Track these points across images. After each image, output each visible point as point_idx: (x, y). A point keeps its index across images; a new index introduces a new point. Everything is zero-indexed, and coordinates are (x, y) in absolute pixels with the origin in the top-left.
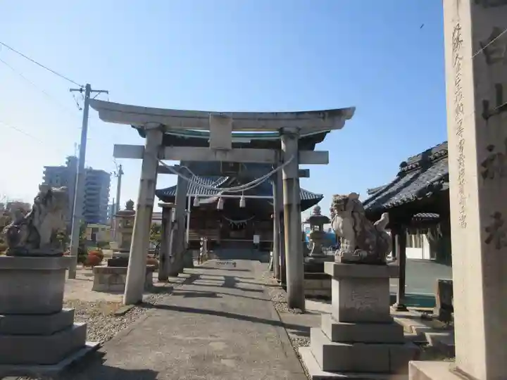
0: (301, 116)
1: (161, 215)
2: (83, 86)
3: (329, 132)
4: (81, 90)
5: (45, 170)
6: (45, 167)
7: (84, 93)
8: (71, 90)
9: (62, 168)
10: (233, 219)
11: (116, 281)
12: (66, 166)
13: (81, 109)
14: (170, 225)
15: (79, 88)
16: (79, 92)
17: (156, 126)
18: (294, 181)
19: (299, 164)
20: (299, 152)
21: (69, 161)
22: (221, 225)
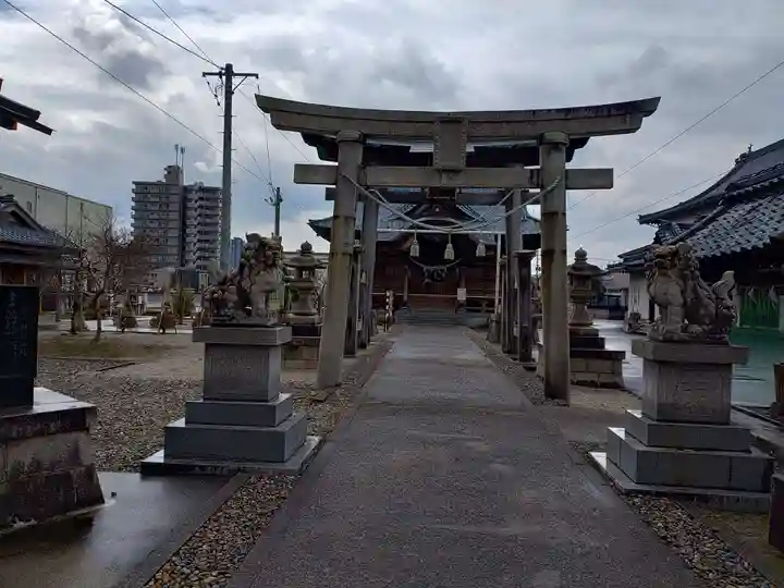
2: (222, 68)
4: (220, 74)
5: (134, 187)
6: (134, 183)
8: (204, 74)
9: (158, 184)
10: (426, 264)
12: (164, 181)
13: (220, 104)
15: (217, 71)
16: (217, 77)
17: (356, 134)
18: (560, 216)
19: (568, 188)
20: (567, 171)
21: (169, 173)
22: (409, 273)
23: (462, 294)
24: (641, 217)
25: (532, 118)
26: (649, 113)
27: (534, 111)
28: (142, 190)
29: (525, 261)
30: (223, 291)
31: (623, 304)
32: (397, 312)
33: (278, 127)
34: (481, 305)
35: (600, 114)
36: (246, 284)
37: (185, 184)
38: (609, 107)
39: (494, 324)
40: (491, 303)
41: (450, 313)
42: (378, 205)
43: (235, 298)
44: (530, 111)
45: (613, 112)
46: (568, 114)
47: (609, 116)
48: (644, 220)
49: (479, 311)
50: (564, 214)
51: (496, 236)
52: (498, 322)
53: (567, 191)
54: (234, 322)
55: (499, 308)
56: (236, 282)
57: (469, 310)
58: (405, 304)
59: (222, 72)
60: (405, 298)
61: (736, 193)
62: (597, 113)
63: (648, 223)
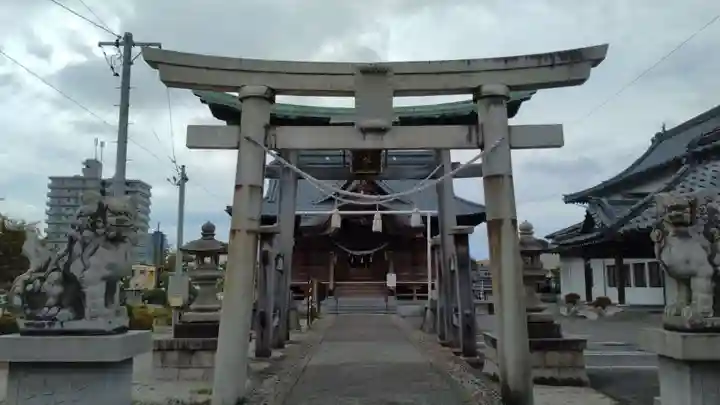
0: (511, 65)
2: (120, 37)
3: (528, 99)
4: (117, 44)
5: (50, 181)
6: (50, 178)
7: (122, 48)
9: (76, 178)
11: (190, 363)
12: (82, 175)
13: (117, 75)
15: (114, 40)
16: (114, 47)
17: (261, 90)
18: (506, 179)
19: (512, 148)
20: (510, 127)
21: (88, 167)
23: (392, 280)
24: (566, 197)
25: (467, 68)
26: (596, 62)
27: (469, 61)
28: (59, 185)
29: (462, 239)
30: (43, 280)
31: (553, 285)
32: (323, 302)
33: (170, 84)
34: (412, 291)
36: (76, 269)
37: (103, 177)
38: (551, 55)
39: (429, 312)
40: (424, 289)
41: (380, 301)
43: (58, 289)
44: (464, 61)
45: (558, 60)
46: (508, 63)
47: (552, 66)
48: (571, 199)
49: (411, 298)
50: (511, 177)
51: (424, 218)
52: (434, 310)
53: (513, 151)
54: (57, 327)
55: (432, 294)
56: (61, 265)
57: (399, 298)
58: (331, 293)
59: (120, 41)
60: (331, 287)
61: (700, 149)
62: (540, 62)
63: (573, 202)
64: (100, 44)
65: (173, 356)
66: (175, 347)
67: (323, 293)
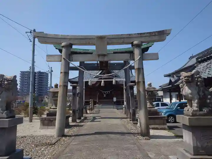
1: (72, 90)
3: (151, 46)
4: (31, 32)
10: (104, 91)
11: (51, 124)
13: (31, 41)
14: (76, 95)
17: (68, 44)
18: (142, 69)
22: (98, 93)
23: (115, 99)
25: (130, 36)
26: (168, 34)
28: (23, 74)
34: (120, 103)
35: (152, 35)
39: (124, 108)
40: (123, 102)
42: (83, 72)
45: (157, 34)
52: (125, 108)
53: (143, 61)
55: (125, 103)
57: (117, 104)
59: (32, 31)
60: (97, 102)
61: (200, 60)
62: (151, 35)
63: (166, 76)
64: (26, 33)
65: (46, 122)
66: (47, 119)
67: (95, 103)
